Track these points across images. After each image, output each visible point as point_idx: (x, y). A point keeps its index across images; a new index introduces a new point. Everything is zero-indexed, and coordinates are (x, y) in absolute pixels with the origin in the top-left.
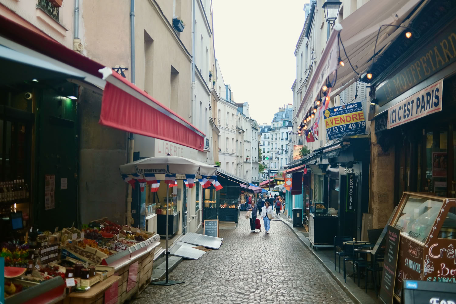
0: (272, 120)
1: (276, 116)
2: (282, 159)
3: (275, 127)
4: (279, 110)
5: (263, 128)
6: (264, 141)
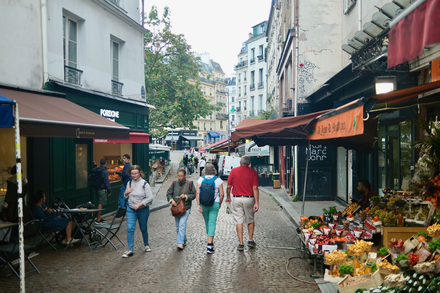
0: (239, 52)
1: (244, 46)
2: (253, 97)
3: (244, 62)
4: (249, 36)
5: (231, 79)
6: (233, 96)
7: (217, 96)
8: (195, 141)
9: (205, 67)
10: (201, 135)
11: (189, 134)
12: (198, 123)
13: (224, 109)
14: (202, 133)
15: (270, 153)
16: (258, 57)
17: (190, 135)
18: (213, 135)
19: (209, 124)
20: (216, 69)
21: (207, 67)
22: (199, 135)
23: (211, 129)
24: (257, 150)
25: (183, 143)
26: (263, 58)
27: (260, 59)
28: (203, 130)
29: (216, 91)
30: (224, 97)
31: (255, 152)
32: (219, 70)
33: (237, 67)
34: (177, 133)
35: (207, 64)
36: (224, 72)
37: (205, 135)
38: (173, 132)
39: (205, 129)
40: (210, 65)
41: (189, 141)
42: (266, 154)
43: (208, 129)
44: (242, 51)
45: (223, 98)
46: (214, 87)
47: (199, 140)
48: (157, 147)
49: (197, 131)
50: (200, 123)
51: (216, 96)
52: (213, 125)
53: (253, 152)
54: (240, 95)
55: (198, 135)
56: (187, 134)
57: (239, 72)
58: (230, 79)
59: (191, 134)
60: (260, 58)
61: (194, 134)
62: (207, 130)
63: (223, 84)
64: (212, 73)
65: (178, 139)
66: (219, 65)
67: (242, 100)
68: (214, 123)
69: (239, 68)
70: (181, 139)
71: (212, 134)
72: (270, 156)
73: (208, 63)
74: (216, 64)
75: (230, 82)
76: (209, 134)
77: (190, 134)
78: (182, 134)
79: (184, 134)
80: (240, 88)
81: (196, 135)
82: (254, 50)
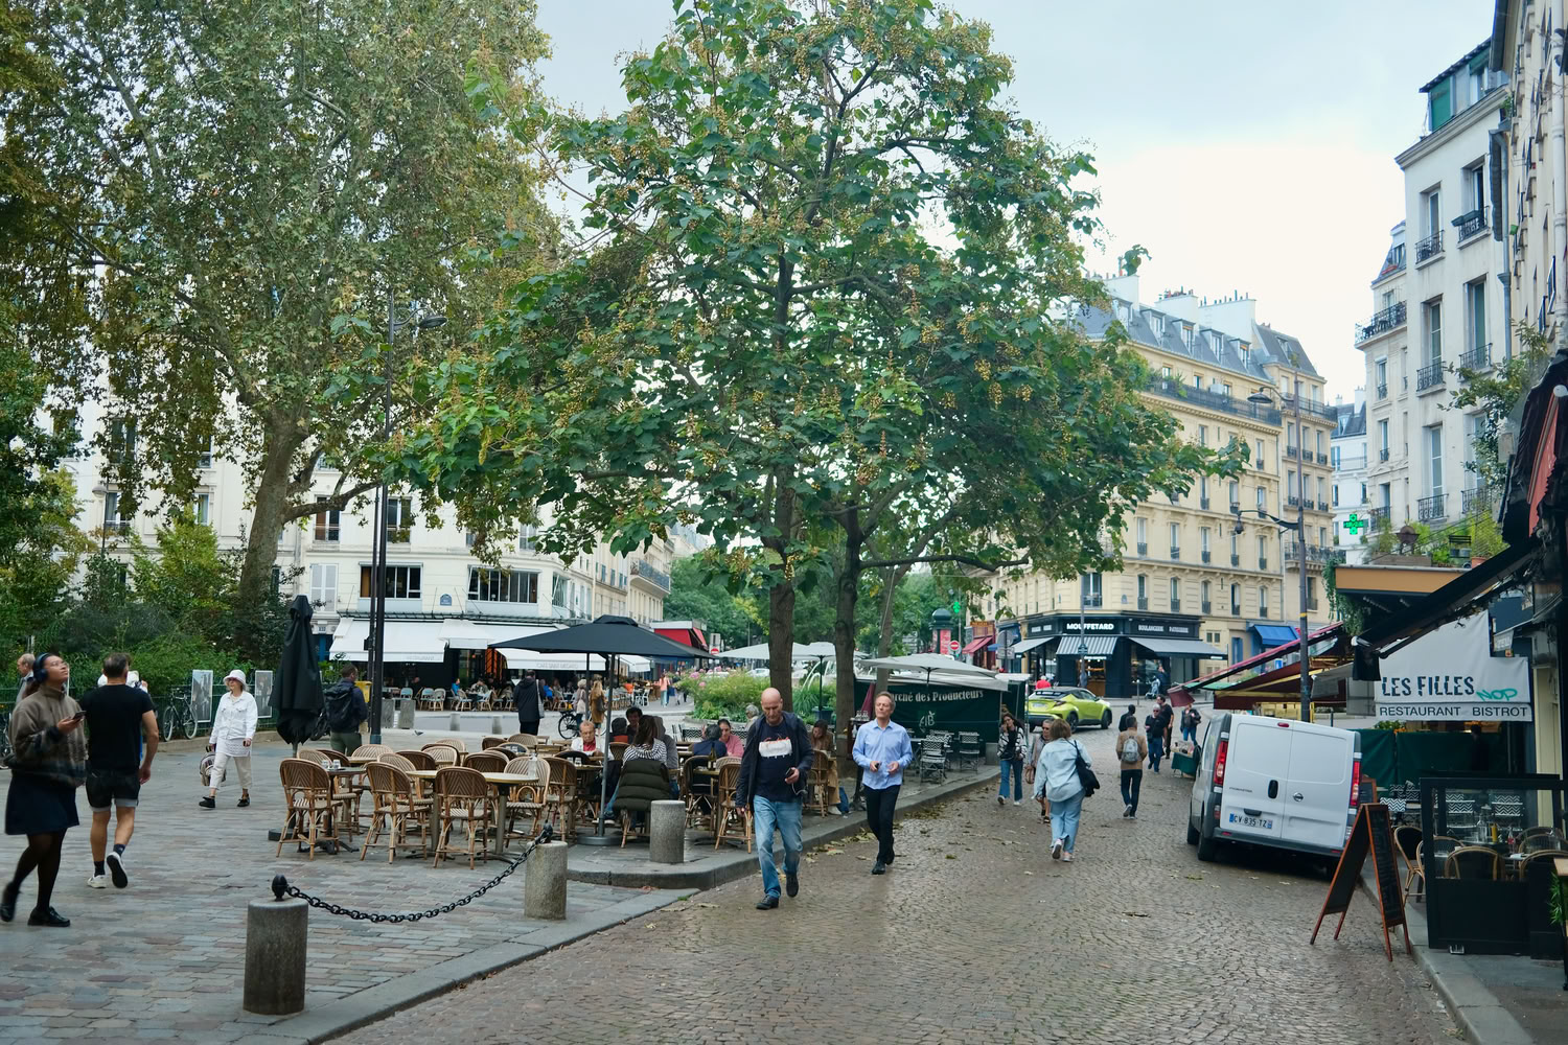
7: (1291, 473)
8: (1189, 662)
9: (1235, 353)
10: (1218, 636)
11: (1160, 629)
12: (1206, 583)
13: (1323, 529)
14: (1223, 628)
15: (1532, 704)
16: (1456, 223)
17: (1166, 635)
18: (1273, 637)
19: (1253, 591)
20: (1282, 358)
21: (1241, 355)
22: (1209, 636)
23: (1264, 612)
24: (1452, 685)
25: (1134, 669)
26: (1483, 225)
27: (1466, 234)
28: (1229, 613)
29: (1283, 452)
30: (1321, 479)
31: (1435, 698)
32: (1295, 364)
33: (1368, 331)
34: (1110, 627)
35: (1242, 342)
36: (1319, 374)
37: (1237, 635)
38: (1089, 620)
39: (1236, 610)
40: (1258, 345)
41: (1164, 659)
42: (1509, 712)
43: (1250, 612)
44: (1389, 260)
45: (1316, 480)
46: (1276, 435)
47: (1207, 656)
48: (929, 670)
49: (1198, 617)
50: (1215, 585)
51: (1284, 474)
52: (1273, 593)
53: (1427, 698)
54: (1385, 456)
55: (1203, 635)
56: (1152, 628)
57: (1381, 353)
58: (1351, 408)
59: (1172, 629)
60: (1471, 225)
61: (1185, 630)
62: (1244, 614)
63: (1315, 424)
64: (1265, 376)
65: (1110, 650)
66: (1295, 344)
67: (1397, 475)
68: (1277, 585)
69: (1381, 335)
70: (1125, 648)
71: (1265, 634)
72: (1533, 722)
73: (1247, 338)
74: (1284, 341)
75: (1351, 421)
76: (1253, 632)
77: (1166, 629)
78: (1128, 630)
79: (1141, 628)
80: (1385, 422)
81: (1193, 635)
82: (1435, 199)
